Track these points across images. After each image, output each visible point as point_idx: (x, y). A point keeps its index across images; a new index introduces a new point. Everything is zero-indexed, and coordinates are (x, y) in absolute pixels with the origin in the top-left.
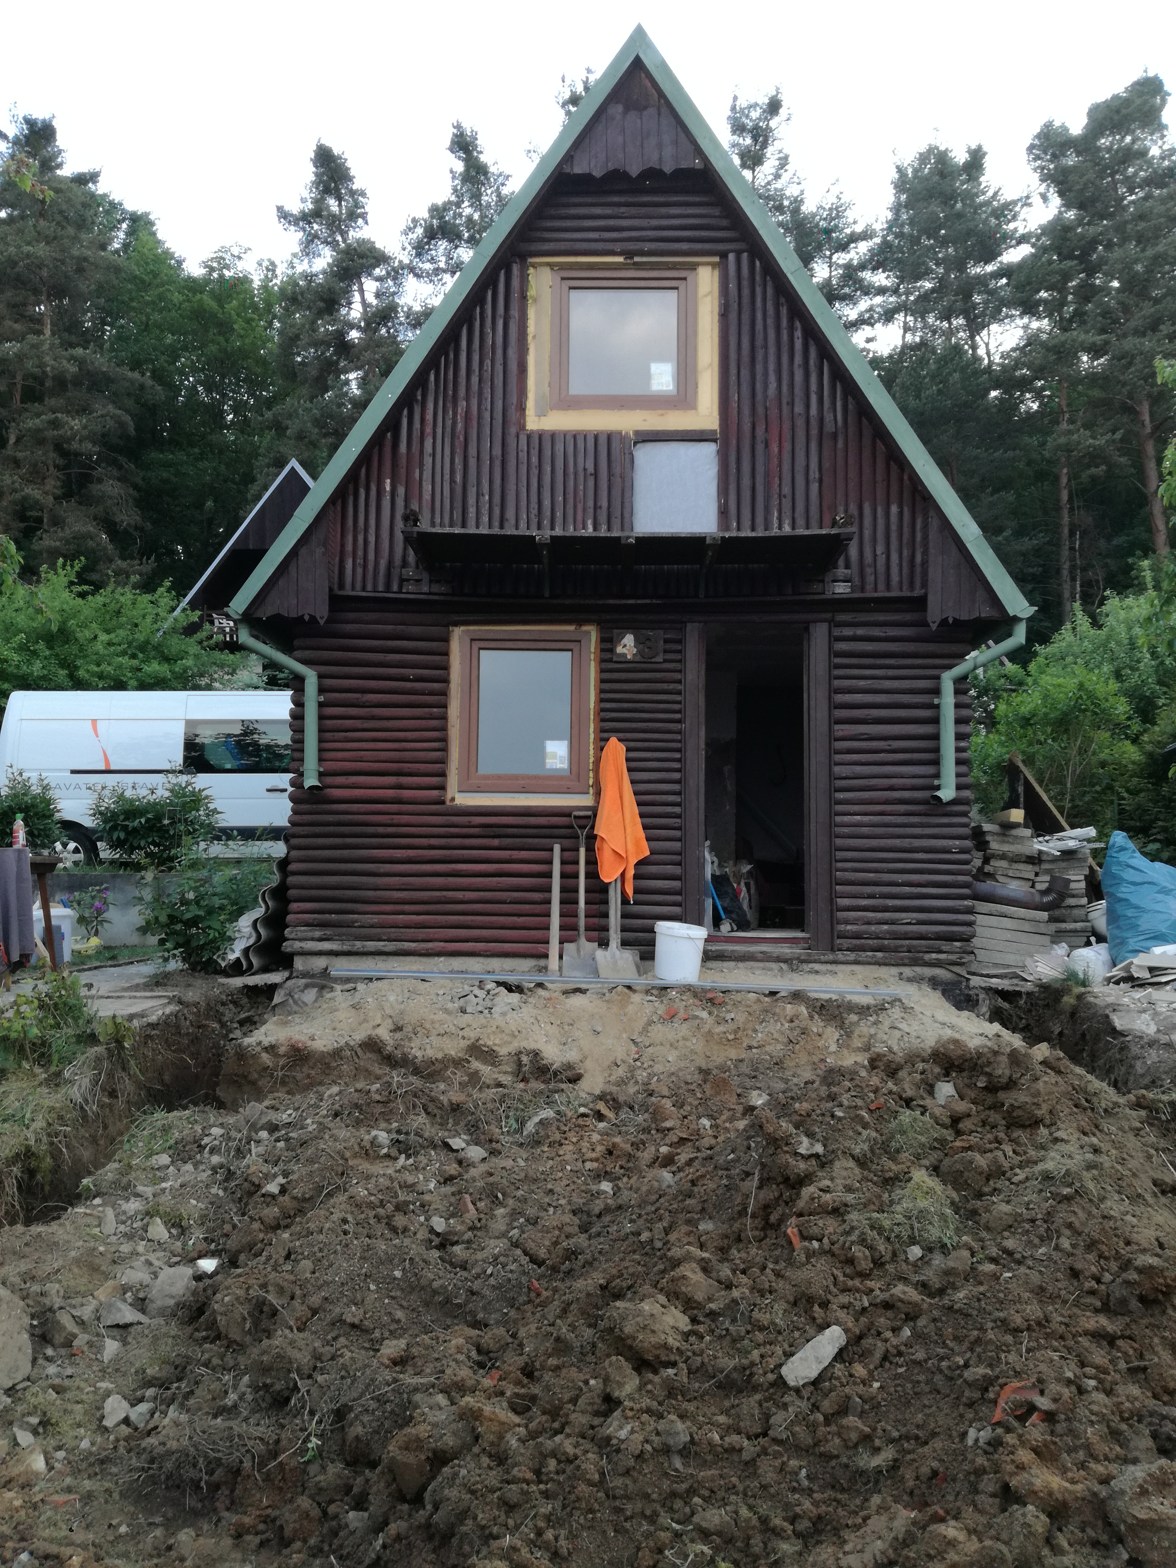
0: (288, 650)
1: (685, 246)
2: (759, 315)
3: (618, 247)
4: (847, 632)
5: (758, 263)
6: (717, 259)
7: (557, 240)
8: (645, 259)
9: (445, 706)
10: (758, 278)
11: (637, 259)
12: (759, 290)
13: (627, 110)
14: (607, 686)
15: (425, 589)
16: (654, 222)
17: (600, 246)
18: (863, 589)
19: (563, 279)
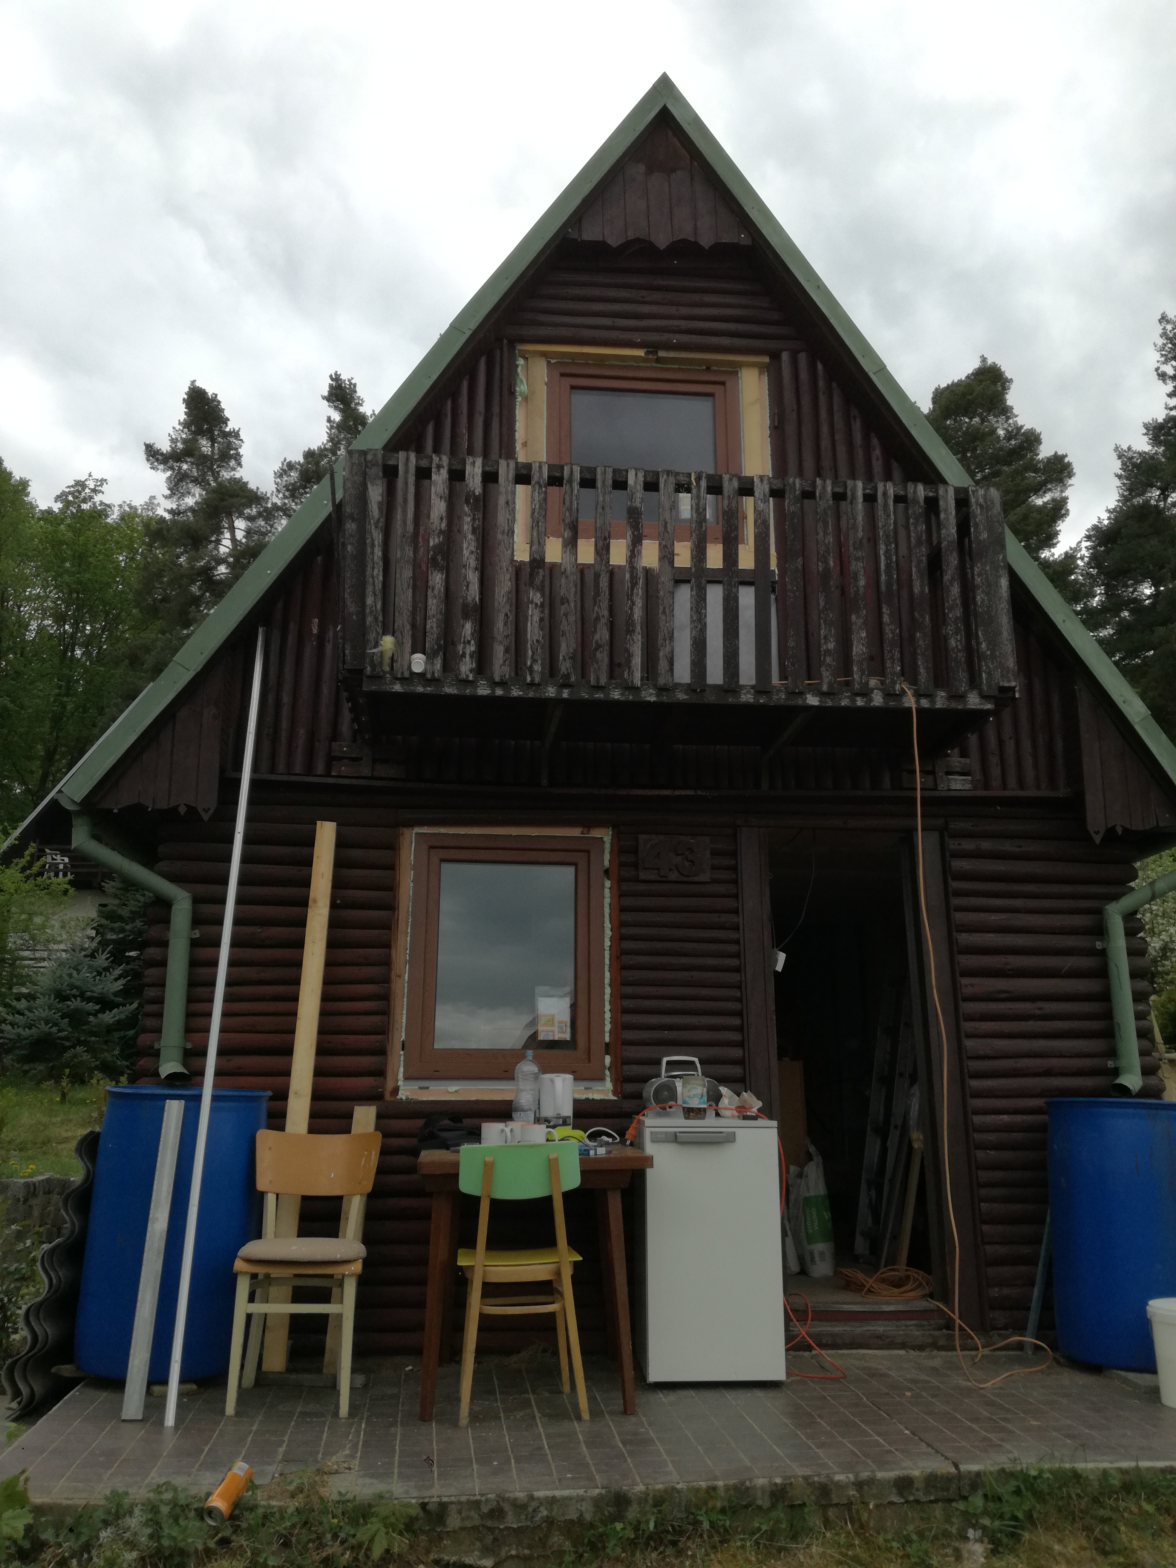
0: (150, 861)
1: (725, 341)
2: (825, 429)
3: (638, 338)
4: (968, 845)
5: (820, 366)
6: (766, 359)
7: (556, 325)
8: (672, 354)
9: (387, 945)
10: (821, 383)
11: (662, 354)
12: (822, 399)
13: (650, 171)
14: (629, 917)
15: (366, 772)
16: (684, 311)
17: (615, 335)
18: (987, 787)
19: (562, 375)
